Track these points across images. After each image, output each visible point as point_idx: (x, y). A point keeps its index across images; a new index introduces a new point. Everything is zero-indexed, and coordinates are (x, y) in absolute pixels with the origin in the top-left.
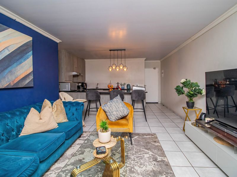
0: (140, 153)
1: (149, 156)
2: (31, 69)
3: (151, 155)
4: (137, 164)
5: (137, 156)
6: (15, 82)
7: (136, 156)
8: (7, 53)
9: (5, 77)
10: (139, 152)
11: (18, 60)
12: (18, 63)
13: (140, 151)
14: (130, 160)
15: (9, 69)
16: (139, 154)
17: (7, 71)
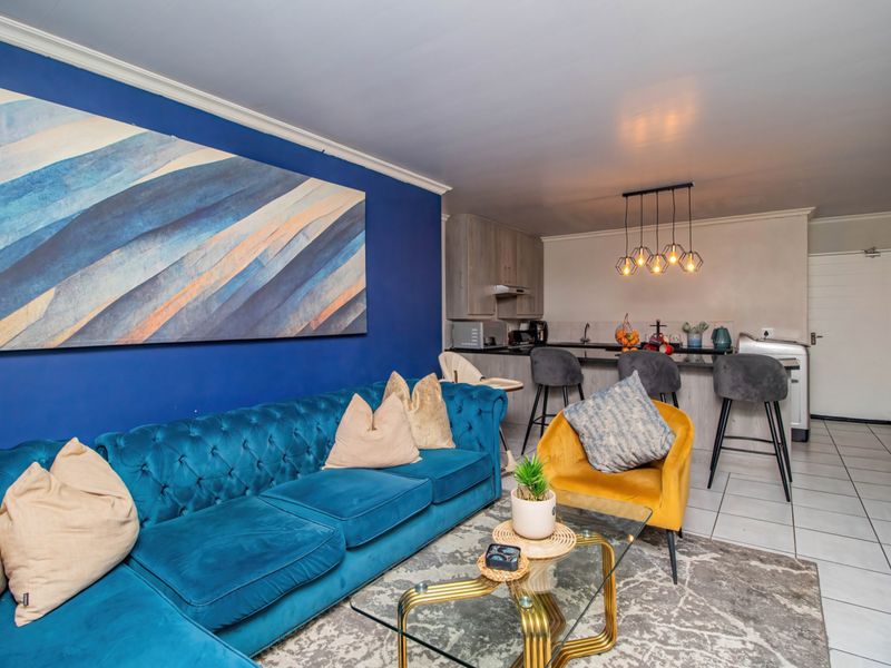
0: (700, 623)
1: (740, 646)
2: (362, 284)
3: (750, 647)
4: (671, 658)
5: (683, 629)
6: (321, 321)
7: (677, 628)
8: (303, 243)
9: (297, 309)
10: (699, 618)
11: (329, 260)
12: (329, 267)
13: (703, 616)
14: (646, 636)
15: (307, 286)
16: (696, 627)
17: (302, 292)
